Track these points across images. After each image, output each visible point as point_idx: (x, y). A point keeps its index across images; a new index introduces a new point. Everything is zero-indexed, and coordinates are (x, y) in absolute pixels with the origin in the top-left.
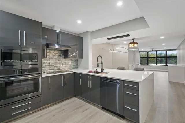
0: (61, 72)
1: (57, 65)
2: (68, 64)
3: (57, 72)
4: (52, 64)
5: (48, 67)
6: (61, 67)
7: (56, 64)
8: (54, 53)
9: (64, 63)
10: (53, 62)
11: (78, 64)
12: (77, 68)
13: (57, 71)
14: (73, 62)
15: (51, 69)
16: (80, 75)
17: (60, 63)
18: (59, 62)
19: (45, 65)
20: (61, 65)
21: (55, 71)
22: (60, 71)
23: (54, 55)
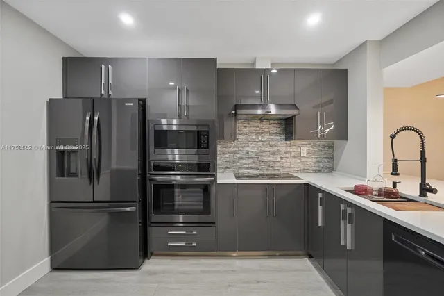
0: (279, 176)
1: (266, 159)
2: (299, 156)
3: (267, 175)
4: (253, 155)
5: (244, 161)
6: (278, 164)
7: (264, 154)
8: (258, 127)
9: (286, 153)
10: (255, 150)
11: (332, 158)
12: (331, 170)
13: (266, 172)
14: (316, 152)
15: (251, 168)
16: (320, 195)
17: (274, 154)
18: (271, 149)
19: (238, 155)
20: (279, 160)
21: (262, 172)
22: (275, 175)
23: (259, 133)
